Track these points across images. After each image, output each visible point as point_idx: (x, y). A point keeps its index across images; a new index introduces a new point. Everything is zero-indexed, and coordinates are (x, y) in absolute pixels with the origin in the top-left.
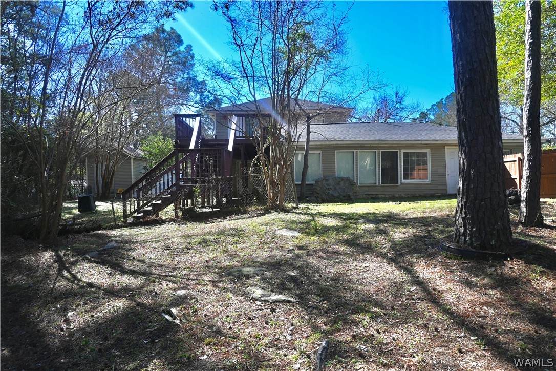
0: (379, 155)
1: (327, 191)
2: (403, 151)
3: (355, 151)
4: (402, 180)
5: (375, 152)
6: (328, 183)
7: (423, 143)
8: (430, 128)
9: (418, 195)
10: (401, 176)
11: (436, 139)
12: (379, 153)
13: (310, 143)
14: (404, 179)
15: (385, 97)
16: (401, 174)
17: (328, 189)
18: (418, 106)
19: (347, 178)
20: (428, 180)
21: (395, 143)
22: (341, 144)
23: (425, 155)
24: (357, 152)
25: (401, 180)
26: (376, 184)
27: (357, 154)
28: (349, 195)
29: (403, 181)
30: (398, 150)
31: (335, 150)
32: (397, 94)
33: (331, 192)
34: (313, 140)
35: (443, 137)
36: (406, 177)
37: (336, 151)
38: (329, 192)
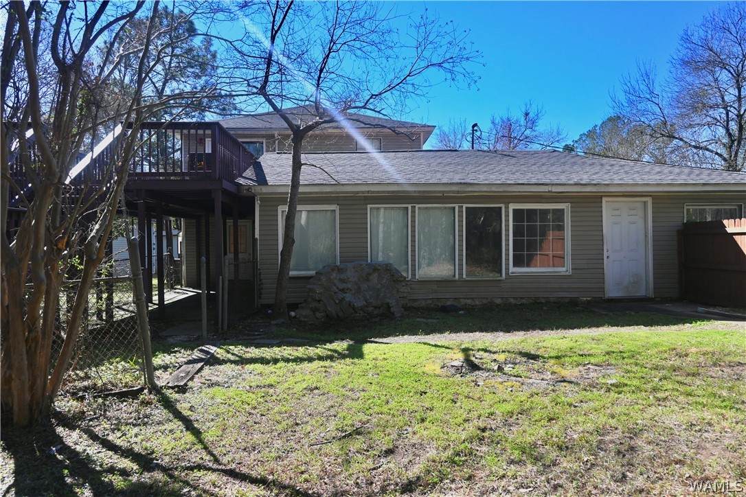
0: (461, 216)
1: (341, 295)
2: (512, 207)
3: (410, 206)
4: (509, 267)
5: (454, 208)
6: (342, 276)
7: (555, 189)
8: (573, 160)
9: (543, 301)
10: (507, 260)
11: (582, 182)
12: (461, 211)
13: (301, 190)
14: (515, 265)
15: (509, 120)
16: (507, 255)
17: (342, 290)
18: (558, 134)
19: (387, 265)
20: (564, 269)
21: (494, 189)
22: (378, 192)
23: (559, 214)
24: (413, 208)
25: (507, 269)
26: (454, 276)
27: (413, 212)
28: (388, 304)
29: (512, 269)
30: (503, 206)
31: (367, 204)
32: (527, 114)
33: (348, 297)
34: (306, 183)
35: (596, 179)
36: (518, 262)
37: (369, 206)
38: (343, 299)
